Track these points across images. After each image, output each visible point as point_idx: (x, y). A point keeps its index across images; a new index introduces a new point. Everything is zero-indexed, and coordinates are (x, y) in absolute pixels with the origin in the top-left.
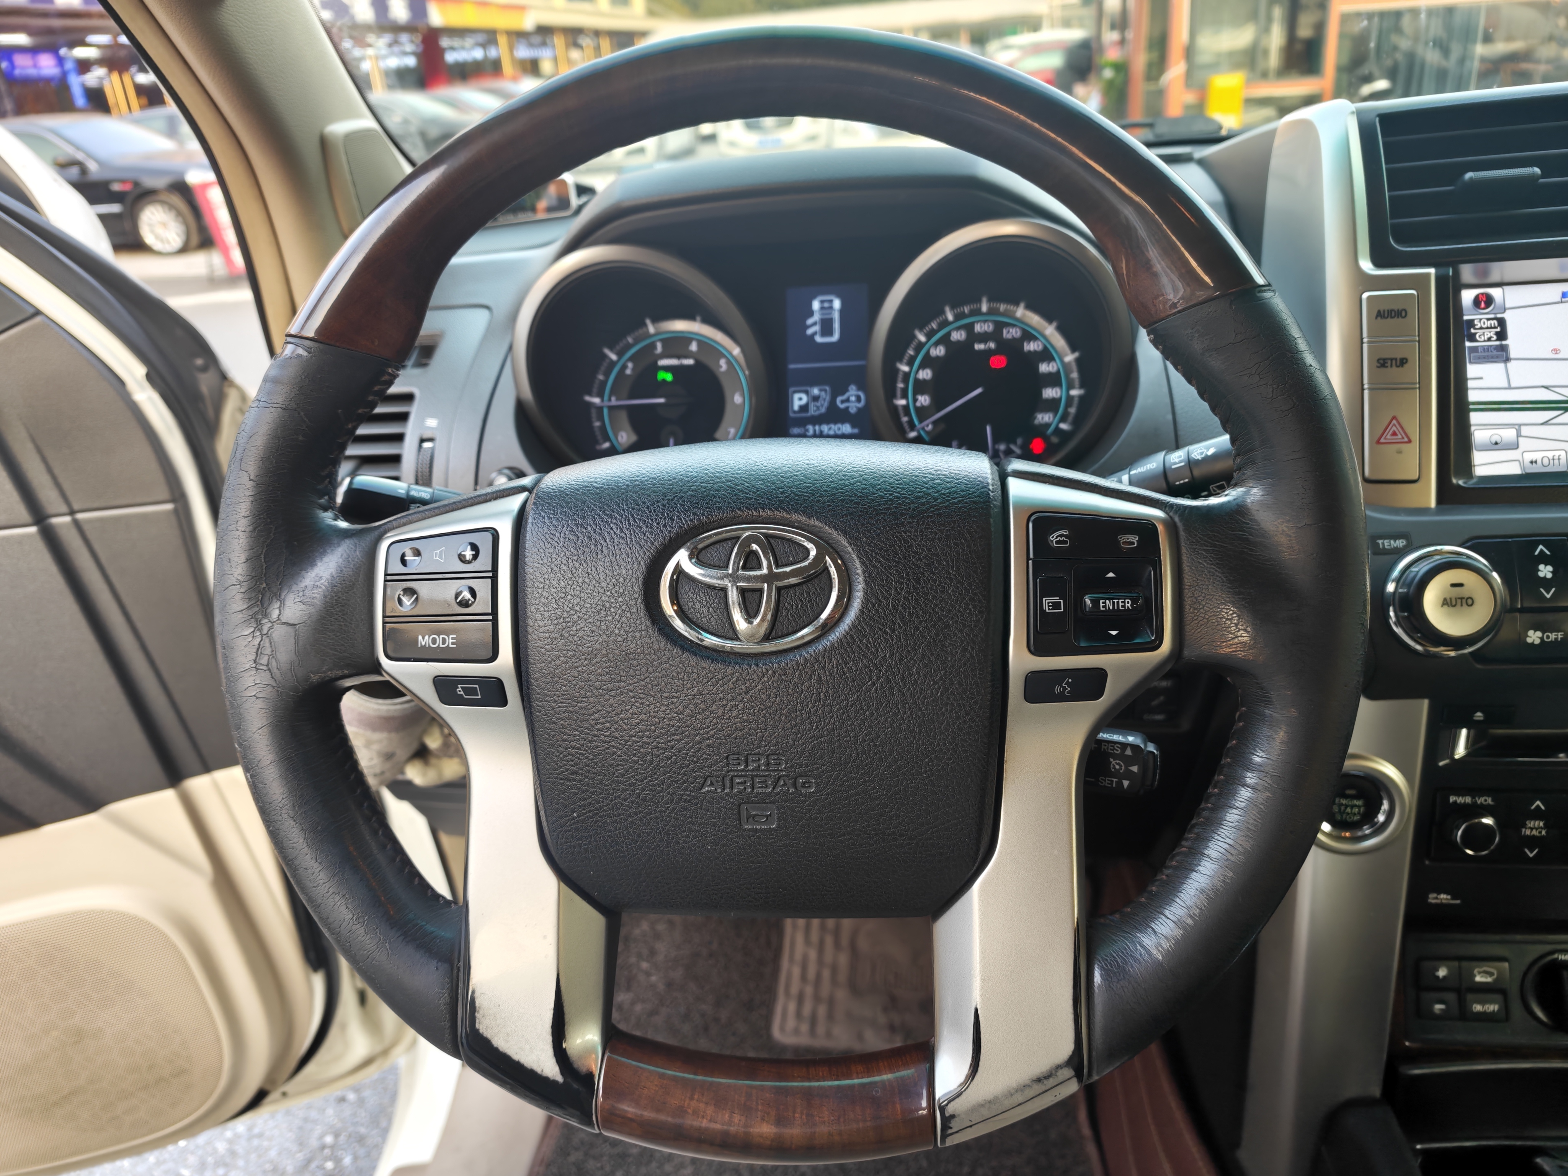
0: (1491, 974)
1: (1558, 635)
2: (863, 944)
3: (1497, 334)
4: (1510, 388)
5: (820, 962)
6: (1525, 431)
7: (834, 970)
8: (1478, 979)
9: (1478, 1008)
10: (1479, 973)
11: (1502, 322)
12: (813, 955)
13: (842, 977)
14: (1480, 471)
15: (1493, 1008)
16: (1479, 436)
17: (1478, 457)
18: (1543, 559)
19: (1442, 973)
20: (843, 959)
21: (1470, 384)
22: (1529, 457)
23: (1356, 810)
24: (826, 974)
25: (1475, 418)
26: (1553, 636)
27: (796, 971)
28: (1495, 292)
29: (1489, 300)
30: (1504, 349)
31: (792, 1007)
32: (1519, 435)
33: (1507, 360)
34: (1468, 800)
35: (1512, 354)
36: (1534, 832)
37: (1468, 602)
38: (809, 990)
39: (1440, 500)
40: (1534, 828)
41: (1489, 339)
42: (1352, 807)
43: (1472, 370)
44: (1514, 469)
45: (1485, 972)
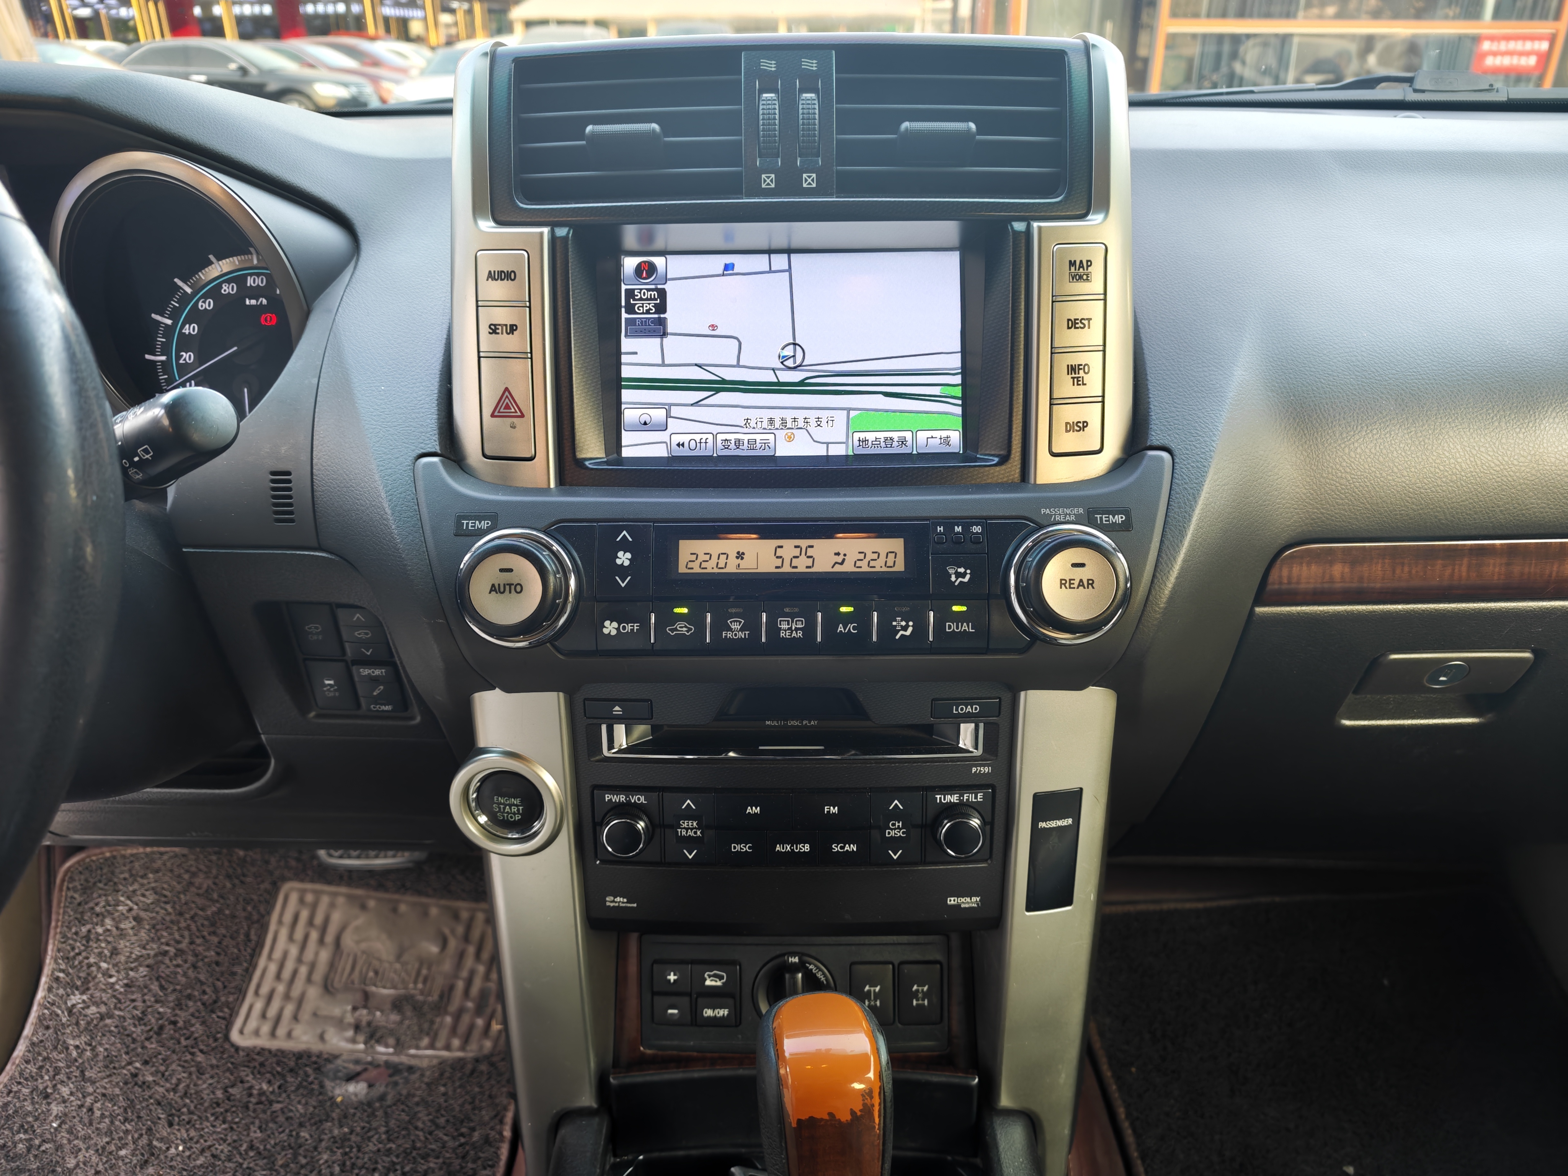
0: (720, 978)
1: (633, 626)
2: (348, 941)
3: (655, 306)
4: (663, 365)
5: (299, 960)
6: (675, 411)
7: (312, 966)
8: (708, 983)
9: (708, 1013)
10: (710, 976)
11: (662, 294)
12: (294, 951)
13: (318, 976)
14: (626, 453)
15: (723, 1012)
16: (630, 415)
17: (627, 438)
18: (625, 546)
19: (672, 977)
20: (324, 956)
21: (624, 359)
22: (676, 439)
23: (514, 809)
24: (303, 970)
25: (627, 395)
26: (629, 628)
28: (659, 261)
29: (651, 270)
30: (662, 322)
32: (668, 415)
33: (664, 334)
34: (622, 798)
35: (670, 330)
36: (690, 833)
37: (517, 588)
38: (281, 988)
39: (561, 480)
40: (688, 828)
41: (648, 312)
42: (510, 806)
43: (627, 344)
44: (660, 452)
45: (715, 976)
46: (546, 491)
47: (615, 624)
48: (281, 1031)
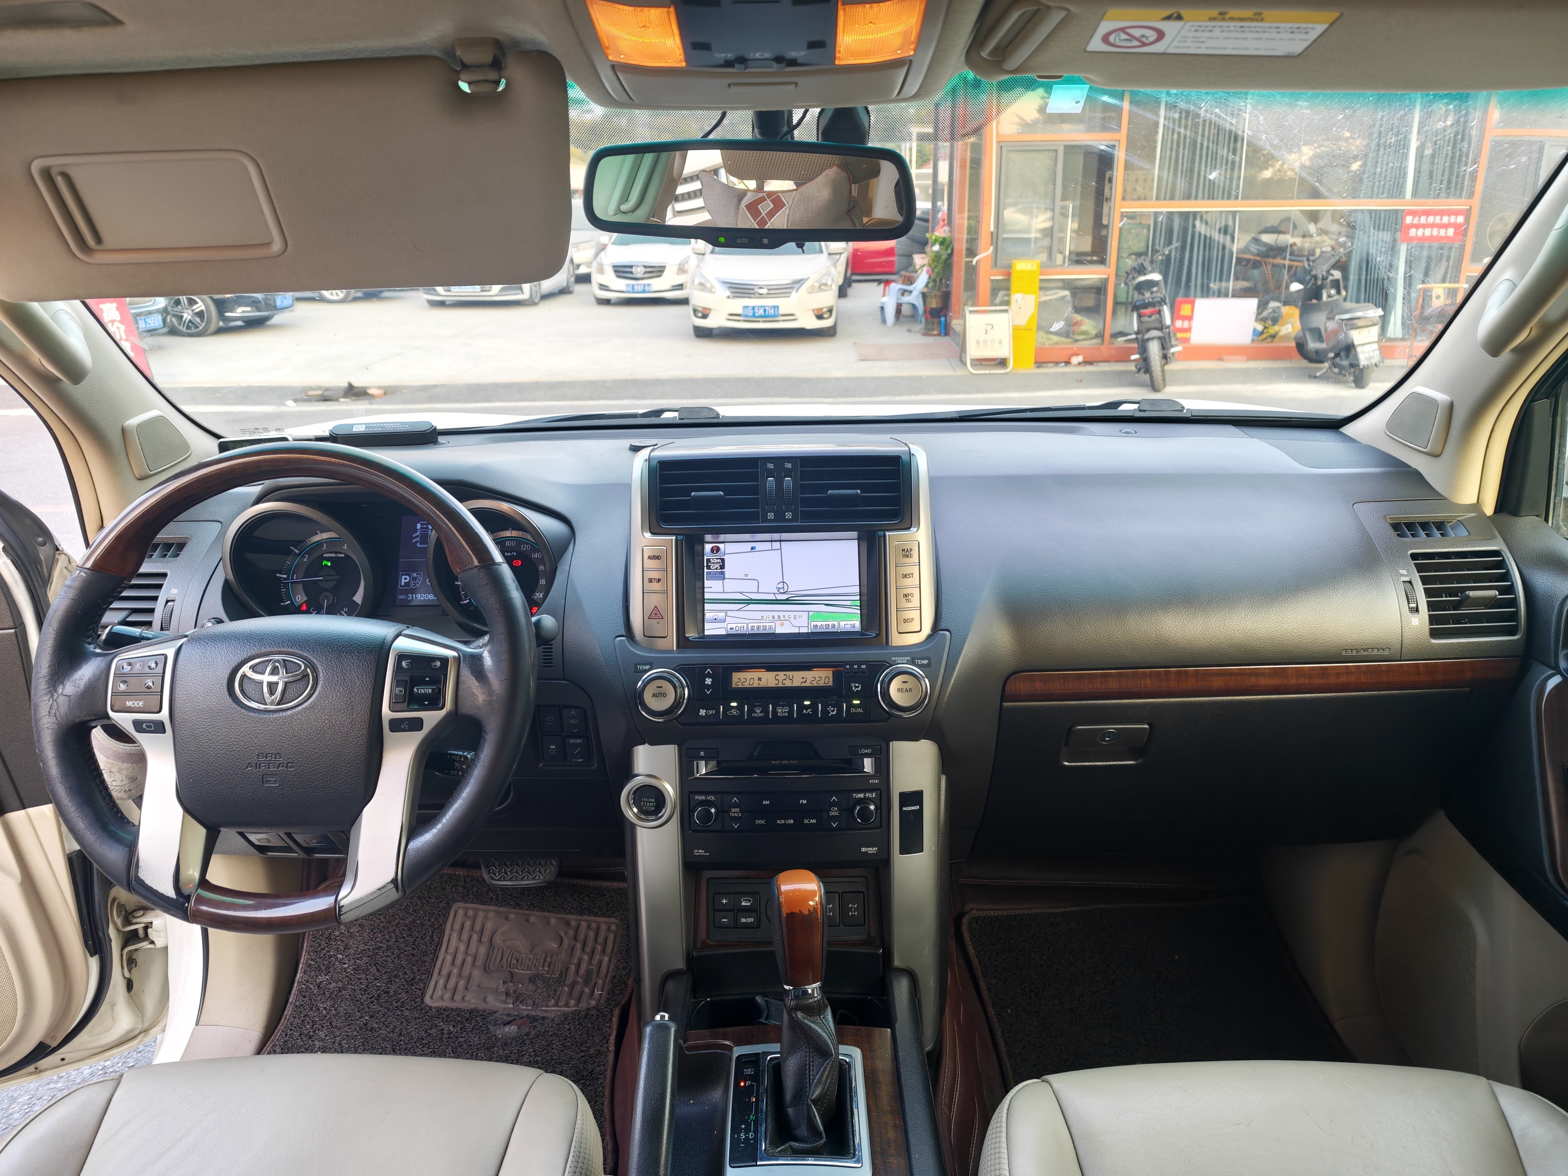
0: (749, 901)
1: (713, 711)
2: (498, 940)
3: (720, 566)
4: (724, 592)
5: (466, 953)
6: (729, 613)
7: (475, 957)
8: (743, 904)
9: (744, 920)
10: (744, 900)
11: (723, 560)
12: (462, 947)
13: (479, 962)
14: (707, 633)
15: (751, 920)
16: (708, 615)
17: (707, 626)
18: (709, 676)
19: (724, 901)
20: (483, 950)
21: (706, 590)
22: (730, 626)
23: (651, 804)
24: (469, 959)
25: (707, 606)
26: (711, 712)
27: (449, 958)
28: (721, 546)
29: (718, 549)
30: (723, 573)
31: (441, 982)
32: (726, 615)
33: (724, 578)
34: (703, 798)
35: (726, 576)
36: (736, 815)
37: (664, 695)
38: (455, 971)
39: (678, 647)
40: (735, 812)
41: (716, 569)
42: (650, 802)
43: (707, 583)
44: (723, 632)
45: (746, 900)
46: (672, 651)
47: (705, 711)
48: (458, 997)
